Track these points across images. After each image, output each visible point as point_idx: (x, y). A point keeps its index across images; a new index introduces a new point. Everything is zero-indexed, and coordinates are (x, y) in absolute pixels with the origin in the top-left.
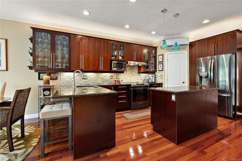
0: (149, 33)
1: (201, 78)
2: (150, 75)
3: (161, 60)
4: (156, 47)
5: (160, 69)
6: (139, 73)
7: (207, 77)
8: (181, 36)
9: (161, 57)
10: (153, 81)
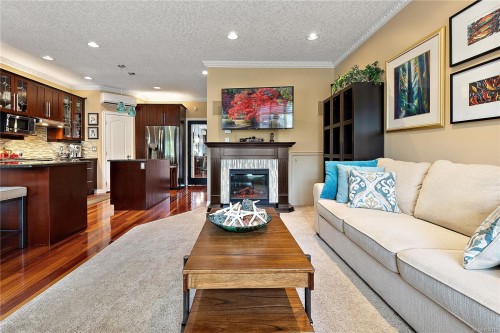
0: (81, 76)
1: (150, 149)
2: (72, 146)
3: (95, 122)
4: (84, 99)
5: (93, 136)
6: (49, 140)
7: (157, 149)
8: (125, 92)
9: (95, 116)
10: (79, 155)
